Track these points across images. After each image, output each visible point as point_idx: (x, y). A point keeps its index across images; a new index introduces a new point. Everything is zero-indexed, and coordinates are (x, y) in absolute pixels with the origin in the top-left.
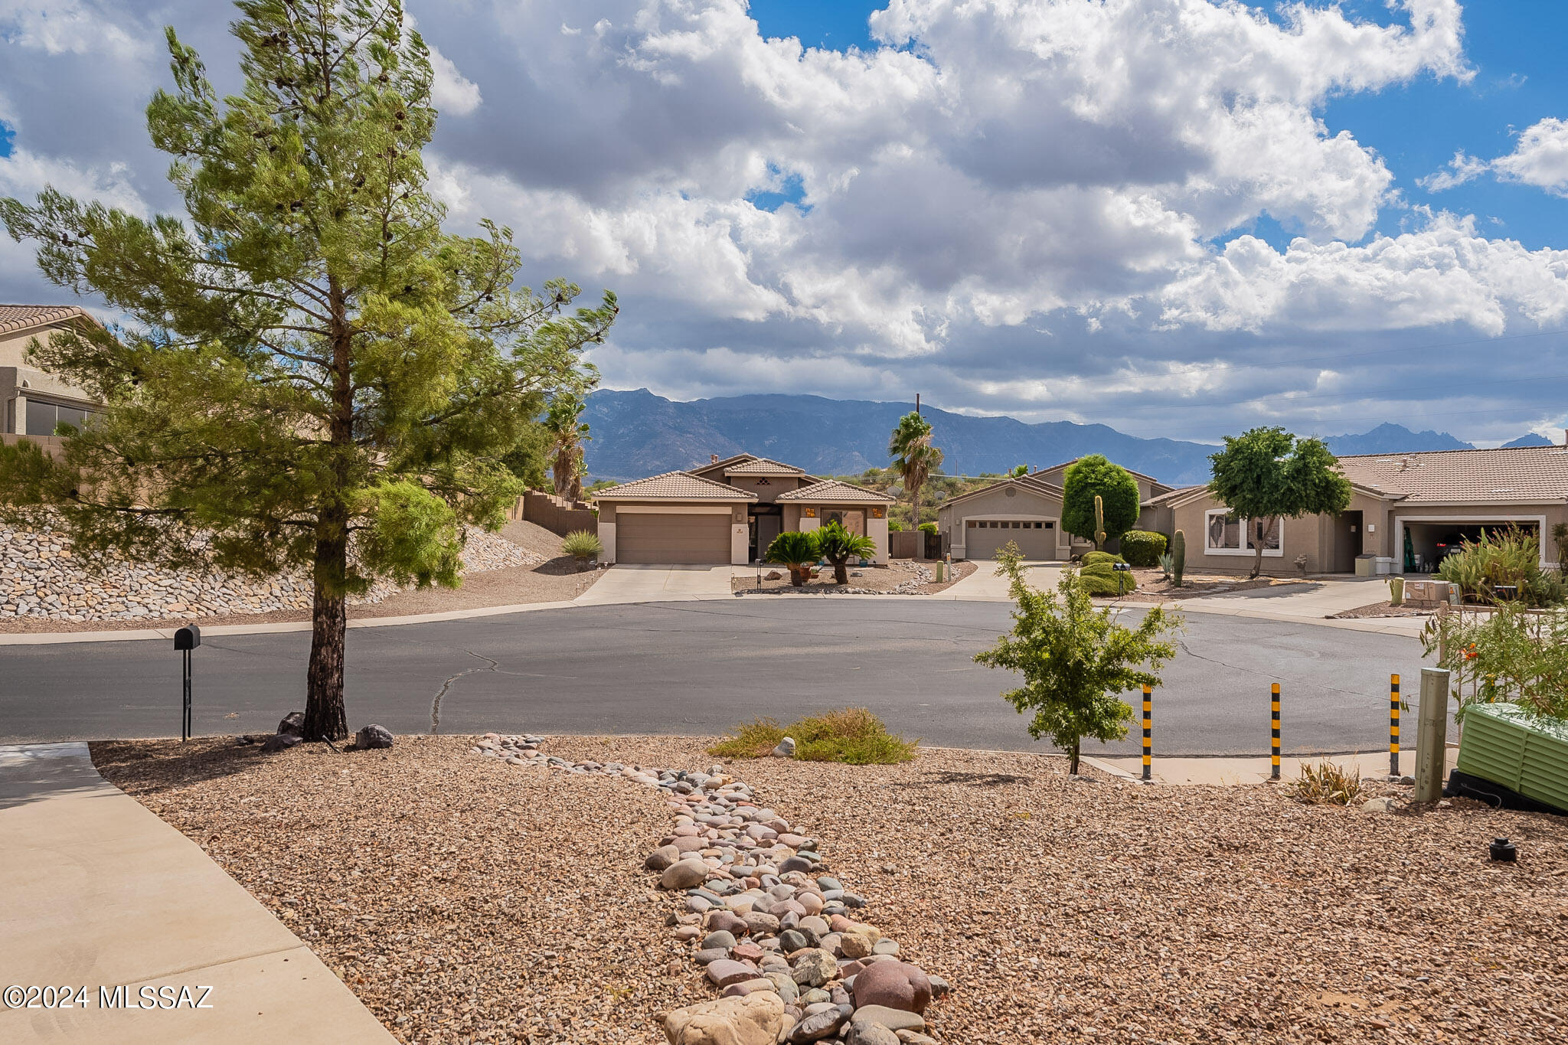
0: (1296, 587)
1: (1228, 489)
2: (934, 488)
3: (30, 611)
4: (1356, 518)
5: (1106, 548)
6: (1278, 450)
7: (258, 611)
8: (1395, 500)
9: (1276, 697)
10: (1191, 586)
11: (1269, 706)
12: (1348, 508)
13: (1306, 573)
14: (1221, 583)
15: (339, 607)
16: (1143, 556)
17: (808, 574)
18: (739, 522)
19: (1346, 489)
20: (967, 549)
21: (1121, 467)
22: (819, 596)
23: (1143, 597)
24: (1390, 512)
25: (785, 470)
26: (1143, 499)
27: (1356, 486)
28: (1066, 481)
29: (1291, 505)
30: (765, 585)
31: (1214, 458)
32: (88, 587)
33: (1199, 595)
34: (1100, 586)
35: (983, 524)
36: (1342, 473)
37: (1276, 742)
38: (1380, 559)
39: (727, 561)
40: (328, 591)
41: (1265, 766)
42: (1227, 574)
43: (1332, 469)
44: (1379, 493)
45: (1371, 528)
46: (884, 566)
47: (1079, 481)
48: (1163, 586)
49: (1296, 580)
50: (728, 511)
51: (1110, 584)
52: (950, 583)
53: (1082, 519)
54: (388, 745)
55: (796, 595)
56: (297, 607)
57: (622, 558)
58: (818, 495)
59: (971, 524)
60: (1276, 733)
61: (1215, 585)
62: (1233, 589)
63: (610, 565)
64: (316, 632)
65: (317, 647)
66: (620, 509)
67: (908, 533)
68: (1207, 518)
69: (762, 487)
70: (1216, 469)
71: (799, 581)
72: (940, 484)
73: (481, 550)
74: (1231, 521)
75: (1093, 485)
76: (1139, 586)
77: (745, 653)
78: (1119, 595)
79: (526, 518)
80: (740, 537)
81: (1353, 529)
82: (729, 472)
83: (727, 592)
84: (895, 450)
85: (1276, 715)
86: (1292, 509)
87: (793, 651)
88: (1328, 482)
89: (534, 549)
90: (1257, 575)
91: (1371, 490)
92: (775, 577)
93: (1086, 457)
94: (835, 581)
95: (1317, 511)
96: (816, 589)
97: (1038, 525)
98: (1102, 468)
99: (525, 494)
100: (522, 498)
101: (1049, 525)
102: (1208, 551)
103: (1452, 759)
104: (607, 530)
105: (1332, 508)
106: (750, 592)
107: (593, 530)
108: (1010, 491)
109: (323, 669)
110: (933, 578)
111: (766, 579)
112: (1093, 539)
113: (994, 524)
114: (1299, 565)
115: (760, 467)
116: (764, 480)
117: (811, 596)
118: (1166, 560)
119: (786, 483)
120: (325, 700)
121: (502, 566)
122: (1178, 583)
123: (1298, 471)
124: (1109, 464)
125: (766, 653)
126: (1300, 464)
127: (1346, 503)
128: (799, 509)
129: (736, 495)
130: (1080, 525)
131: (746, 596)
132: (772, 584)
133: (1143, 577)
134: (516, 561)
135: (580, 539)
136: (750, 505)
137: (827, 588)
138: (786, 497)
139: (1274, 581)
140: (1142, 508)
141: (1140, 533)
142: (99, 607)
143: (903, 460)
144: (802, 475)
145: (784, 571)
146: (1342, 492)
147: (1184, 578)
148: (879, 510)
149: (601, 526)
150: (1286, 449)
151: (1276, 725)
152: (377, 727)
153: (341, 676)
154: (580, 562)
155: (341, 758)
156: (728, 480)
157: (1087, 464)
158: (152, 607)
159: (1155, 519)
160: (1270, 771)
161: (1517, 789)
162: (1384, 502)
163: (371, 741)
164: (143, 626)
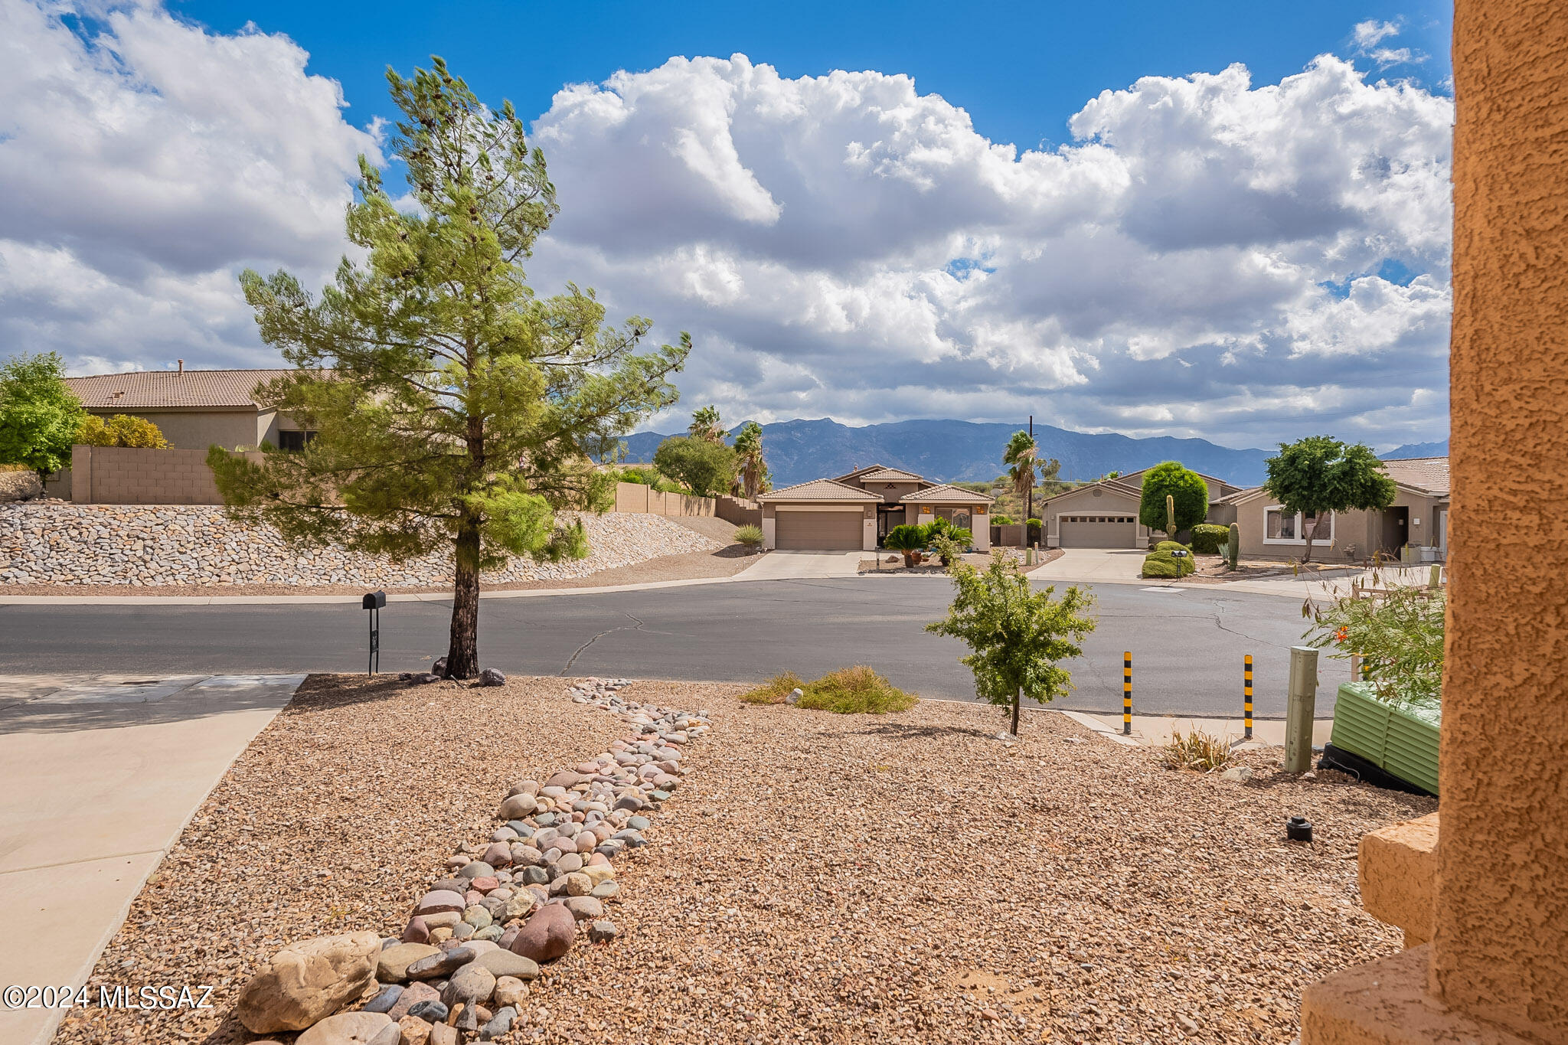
0: (1342, 572)
1: (1282, 490)
2: (1052, 491)
3: (339, 580)
4: (1403, 512)
5: (1176, 537)
6: (1331, 454)
7: (496, 582)
8: (1440, 497)
9: (1248, 668)
10: (1245, 570)
11: (1242, 675)
12: (1392, 504)
13: (1354, 561)
14: (1273, 568)
15: (473, 579)
16: (1206, 545)
17: (918, 558)
18: (869, 518)
19: (1391, 488)
20: (1060, 539)
21: (1193, 472)
22: (926, 575)
23: (1199, 579)
24: (1435, 507)
25: (907, 477)
26: (1211, 498)
27: (1401, 485)
28: (1144, 483)
29: (1339, 502)
30: (883, 566)
31: (1270, 462)
32: (379, 564)
33: (1249, 578)
34: (1162, 570)
35: (1074, 519)
36: (1387, 474)
37: (1249, 707)
38: (1425, 549)
39: (861, 548)
40: (468, 567)
41: (1239, 727)
42: (1281, 560)
43: (1377, 470)
44: (1424, 491)
45: (1417, 521)
46: (986, 553)
47: (1155, 483)
48: (1221, 570)
49: (1343, 566)
50: (861, 509)
51: (1171, 568)
52: (1037, 565)
53: (1156, 515)
54: (500, 684)
55: (908, 575)
56: (525, 580)
57: (780, 545)
58: (933, 497)
59: (1064, 519)
60: (1248, 699)
61: (1267, 570)
62: (1282, 572)
63: (769, 550)
64: (456, 598)
65: (457, 608)
66: (778, 508)
67: (1016, 527)
68: (1266, 513)
69: (889, 490)
70: (1272, 471)
71: (911, 564)
72: (1057, 488)
73: (674, 539)
74: (1289, 515)
75: (1167, 486)
76: (1198, 570)
77: (836, 620)
78: (1178, 577)
79: (717, 515)
80: (871, 529)
81: (1401, 522)
82: (864, 479)
83: (853, 572)
84: (1007, 460)
85: (1248, 683)
86: (1339, 505)
87: (879, 618)
88: (1374, 481)
89: (715, 538)
90: (1307, 561)
91: (1416, 489)
92: (894, 560)
93: (1163, 464)
94: (941, 564)
95: (1362, 507)
96: (924, 570)
97: (1121, 520)
98: (1177, 473)
99: (717, 497)
100: (714, 501)
101: (1131, 520)
102: (1266, 541)
103: (1323, 734)
104: (769, 524)
105: (1378, 505)
106: (871, 572)
107: (758, 524)
108: (1097, 492)
109: (460, 626)
110: (1024, 563)
111: (887, 562)
112: (1164, 530)
113: (1083, 519)
114: (1348, 553)
115: (888, 475)
116: (891, 485)
117: (919, 575)
118: (1224, 548)
119: (908, 487)
120: (461, 649)
121: (689, 550)
122: (1233, 567)
123: (1345, 473)
124: (1184, 470)
125: (857, 619)
126: (1347, 468)
127: (1391, 500)
128: (917, 507)
129: (867, 496)
130: (1155, 520)
131: (867, 575)
132: (892, 566)
133: (1204, 563)
134: (701, 547)
135: (749, 531)
136: (879, 504)
137: (933, 569)
138: (906, 499)
139: (1322, 567)
140: (1212, 506)
141: (1208, 526)
142: (385, 578)
143: (1014, 468)
144: (921, 481)
145: (900, 556)
146: (1387, 490)
147: (1240, 563)
148: (983, 508)
149: (764, 520)
150: (1336, 455)
151: (1249, 691)
152: (494, 671)
153: (474, 631)
154: (748, 548)
155: (466, 693)
156: (863, 486)
157: (1166, 470)
158: (421, 578)
159: (1224, 514)
160: (1243, 732)
161: (1381, 766)
162: (1429, 498)
163: (489, 681)
164: (410, 591)
